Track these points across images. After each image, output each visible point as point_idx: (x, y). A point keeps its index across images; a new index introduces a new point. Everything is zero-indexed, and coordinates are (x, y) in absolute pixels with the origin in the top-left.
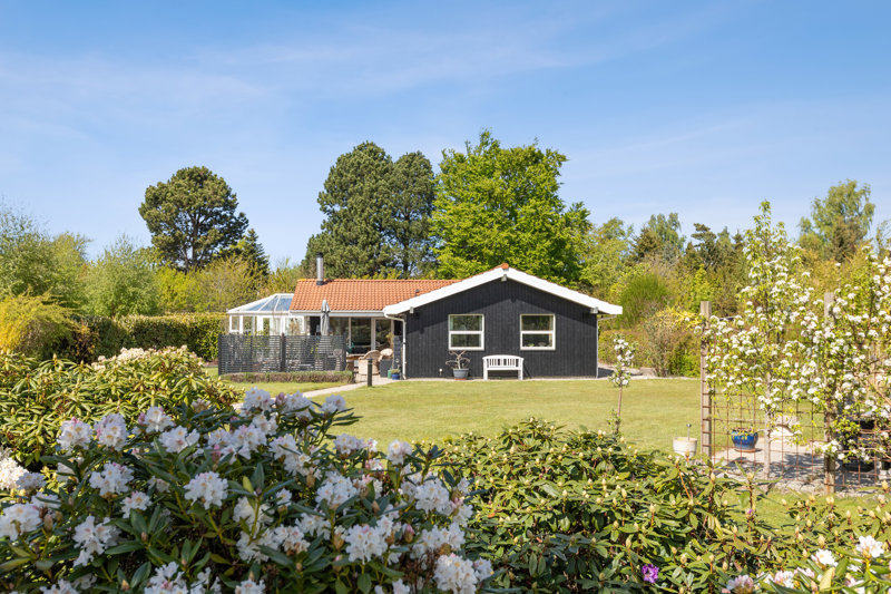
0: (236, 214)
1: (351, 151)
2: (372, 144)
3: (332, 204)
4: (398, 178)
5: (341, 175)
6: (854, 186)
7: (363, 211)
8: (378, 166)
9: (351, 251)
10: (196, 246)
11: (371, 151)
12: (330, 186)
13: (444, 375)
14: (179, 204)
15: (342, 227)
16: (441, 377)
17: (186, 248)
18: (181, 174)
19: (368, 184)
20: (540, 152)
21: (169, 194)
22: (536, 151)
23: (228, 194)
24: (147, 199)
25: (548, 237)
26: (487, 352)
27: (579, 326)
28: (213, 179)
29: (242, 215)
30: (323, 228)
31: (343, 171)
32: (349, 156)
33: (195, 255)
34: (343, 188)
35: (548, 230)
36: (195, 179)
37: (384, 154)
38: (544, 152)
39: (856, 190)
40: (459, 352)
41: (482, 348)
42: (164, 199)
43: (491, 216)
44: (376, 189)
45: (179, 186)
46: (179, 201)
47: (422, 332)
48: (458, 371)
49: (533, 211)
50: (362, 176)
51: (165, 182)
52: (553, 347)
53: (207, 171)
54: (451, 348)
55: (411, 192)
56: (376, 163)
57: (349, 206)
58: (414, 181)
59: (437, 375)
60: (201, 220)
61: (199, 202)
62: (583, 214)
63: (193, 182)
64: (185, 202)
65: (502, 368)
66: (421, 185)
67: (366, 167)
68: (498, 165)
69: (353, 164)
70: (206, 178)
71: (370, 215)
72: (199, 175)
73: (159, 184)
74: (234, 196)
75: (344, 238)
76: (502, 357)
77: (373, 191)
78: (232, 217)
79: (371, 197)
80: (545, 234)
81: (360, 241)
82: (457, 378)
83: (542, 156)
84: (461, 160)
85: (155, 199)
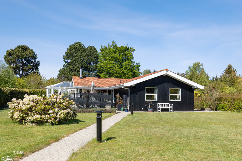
0: (37, 61)
1: (74, 44)
2: (80, 42)
3: (67, 59)
4: (88, 52)
5: (71, 51)
6: (199, 64)
7: (78, 62)
8: (82, 49)
9: (74, 73)
10: (23, 70)
11: (80, 44)
12: (67, 53)
13: (144, 110)
14: (18, 56)
15: (71, 66)
16: (142, 111)
17: (19, 70)
18: (19, 47)
19: (79, 54)
20: (128, 48)
21: (15, 53)
22: (127, 48)
23: (34, 54)
24: (7, 54)
25: (132, 71)
26: (159, 102)
27: (188, 93)
28: (29, 49)
29: (38, 61)
30: (64, 66)
31: (71, 50)
32: (73, 45)
33: (22, 73)
34: (71, 54)
35: (132, 69)
36: (23, 49)
37: (83, 45)
38: (130, 48)
39: (200, 64)
40: (149, 102)
41: (157, 100)
42: (13, 54)
43: (116, 65)
44: (82, 55)
45: (18, 50)
46: (18, 55)
47: (137, 94)
48: (150, 109)
49: (128, 64)
50: (77, 51)
51: (13, 49)
52: (180, 100)
53: (27, 47)
54: (146, 100)
55: (92, 57)
56: (81, 48)
57: (74, 60)
58: (93, 54)
59: (141, 110)
60: (25, 62)
61: (25, 56)
62: (139, 66)
63: (23, 50)
64: (20, 56)
65: (164, 107)
66: (95, 55)
67: (79, 49)
68: (117, 50)
69: (74, 48)
70: (27, 49)
71: (80, 63)
72: (25, 48)
73: (11, 49)
74: (36, 55)
75: (71, 69)
76: (164, 104)
77: (81, 56)
78: (35, 62)
79: (80, 58)
80: (131, 70)
81: (77, 71)
82: (149, 111)
83: (129, 49)
84: (106, 48)
85: (10, 54)
